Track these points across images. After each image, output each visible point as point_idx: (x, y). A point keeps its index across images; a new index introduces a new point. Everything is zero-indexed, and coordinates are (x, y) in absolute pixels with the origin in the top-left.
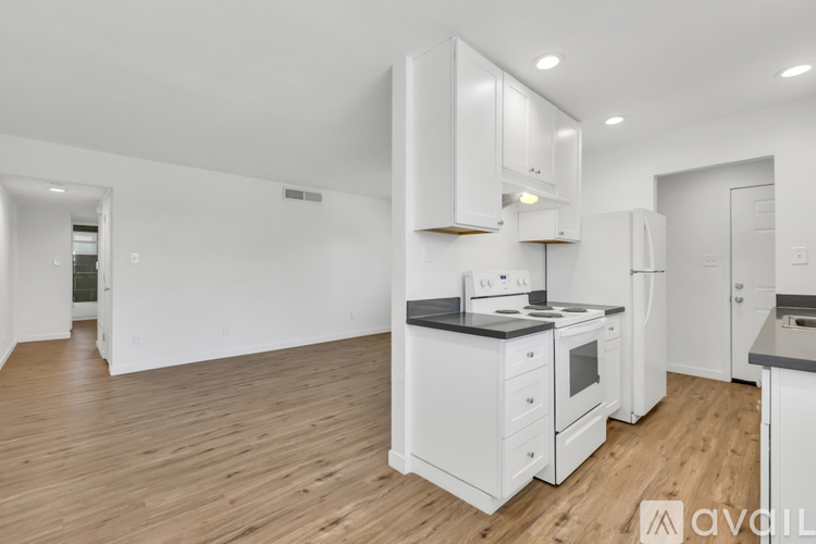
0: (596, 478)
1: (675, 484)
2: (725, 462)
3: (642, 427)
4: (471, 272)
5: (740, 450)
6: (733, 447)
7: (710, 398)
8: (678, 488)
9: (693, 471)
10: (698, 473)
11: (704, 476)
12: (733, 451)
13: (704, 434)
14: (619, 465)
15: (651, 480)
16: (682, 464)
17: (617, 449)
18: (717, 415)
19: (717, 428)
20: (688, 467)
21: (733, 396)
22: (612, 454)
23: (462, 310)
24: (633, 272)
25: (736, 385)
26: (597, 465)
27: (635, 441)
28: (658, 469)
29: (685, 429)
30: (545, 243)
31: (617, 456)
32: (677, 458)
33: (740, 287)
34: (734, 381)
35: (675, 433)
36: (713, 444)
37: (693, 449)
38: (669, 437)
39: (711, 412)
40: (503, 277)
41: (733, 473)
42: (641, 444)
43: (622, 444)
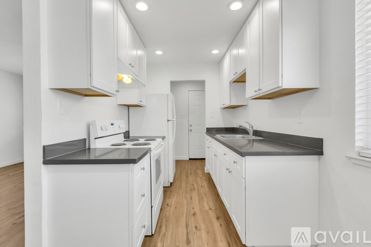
0: (166, 221)
1: (193, 208)
2: (202, 192)
3: (172, 187)
4: (95, 121)
5: (203, 185)
6: (201, 185)
7: (186, 167)
8: (195, 210)
9: (195, 200)
10: (197, 199)
11: (199, 200)
12: (202, 186)
13: (191, 182)
14: (172, 209)
15: (185, 211)
16: (191, 198)
17: (168, 201)
18: (191, 174)
19: (193, 179)
20: (193, 198)
21: (192, 165)
22: (168, 205)
23: (87, 147)
24: (168, 121)
25: (191, 161)
26: (164, 213)
27: (173, 195)
28: (185, 204)
29: (185, 182)
30: (129, 106)
31: (169, 205)
32: (189, 197)
33: (191, 126)
34: (190, 159)
35: (183, 185)
36: (195, 186)
37: (191, 190)
38: (182, 188)
39: (189, 173)
40: (112, 124)
41: (205, 195)
42: (175, 195)
43: (169, 198)
